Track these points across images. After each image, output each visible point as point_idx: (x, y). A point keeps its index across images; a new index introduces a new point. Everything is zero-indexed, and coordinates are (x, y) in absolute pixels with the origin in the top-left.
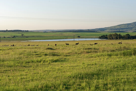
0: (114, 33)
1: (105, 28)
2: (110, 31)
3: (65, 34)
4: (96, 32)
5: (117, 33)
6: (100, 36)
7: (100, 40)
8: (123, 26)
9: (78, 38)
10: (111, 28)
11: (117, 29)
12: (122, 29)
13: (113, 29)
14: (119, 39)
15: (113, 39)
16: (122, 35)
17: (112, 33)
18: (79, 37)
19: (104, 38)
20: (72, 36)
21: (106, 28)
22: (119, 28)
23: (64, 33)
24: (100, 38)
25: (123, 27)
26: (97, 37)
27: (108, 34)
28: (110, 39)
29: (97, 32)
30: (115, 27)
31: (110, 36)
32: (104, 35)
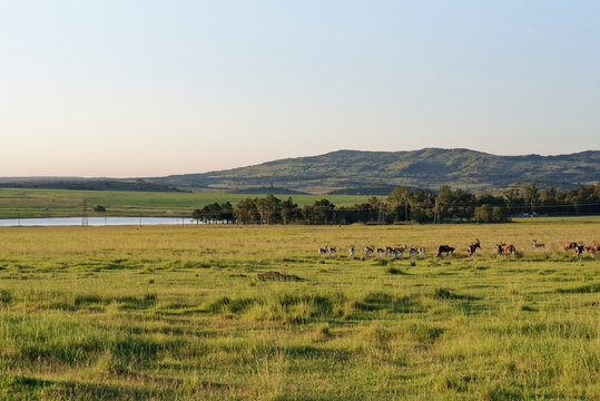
0: (264, 196)
1: (209, 174)
2: (234, 187)
3: (37, 194)
4: (174, 190)
5: (278, 196)
6: (201, 208)
7: (197, 226)
8: (286, 166)
9: (96, 213)
10: (238, 177)
11: (263, 177)
12: (282, 179)
13: (246, 179)
14: (287, 223)
15: (258, 220)
17: (253, 197)
18: (101, 210)
19: (214, 217)
20: (69, 205)
21: (214, 173)
22: (271, 174)
23: (31, 192)
24: (198, 215)
25: (286, 173)
26: (180, 210)
27: (236, 200)
28: (246, 220)
29: (178, 191)
30: (252, 169)
32: (216, 204)
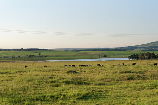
0: (146, 52)
1: (135, 46)
2: (142, 49)
3: (89, 53)
4: (125, 51)
5: (150, 52)
6: (130, 56)
7: (130, 60)
8: (156, 43)
9: (104, 57)
10: (142, 47)
11: (150, 47)
12: (155, 47)
13: (145, 47)
14: (153, 59)
15: (144, 58)
16: (156, 55)
17: (143, 52)
18: (105, 57)
19: (134, 58)
20: (97, 55)
21: (136, 46)
22: (152, 46)
23: (87, 52)
24: (130, 57)
25: (156, 45)
26: (126, 56)
27: (139, 53)
28: (142, 59)
29: (126, 51)
30: (147, 45)
31: (142, 55)
32: (134, 55)
